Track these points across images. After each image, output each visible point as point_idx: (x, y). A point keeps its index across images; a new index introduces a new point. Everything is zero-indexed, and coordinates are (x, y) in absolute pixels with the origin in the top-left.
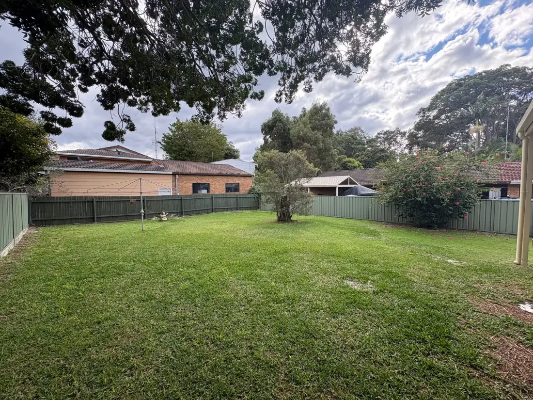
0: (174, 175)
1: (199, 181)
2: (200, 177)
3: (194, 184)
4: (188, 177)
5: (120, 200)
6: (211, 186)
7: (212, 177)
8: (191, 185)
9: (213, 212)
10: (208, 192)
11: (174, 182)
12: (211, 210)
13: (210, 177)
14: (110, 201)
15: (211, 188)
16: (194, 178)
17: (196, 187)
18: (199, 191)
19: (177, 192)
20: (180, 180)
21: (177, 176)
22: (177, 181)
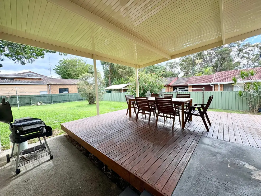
0: (48, 85)
1: (62, 88)
2: (63, 86)
3: (60, 89)
4: (56, 86)
6: (69, 90)
7: (70, 86)
8: (58, 89)
9: (69, 101)
10: (68, 92)
11: (48, 88)
12: (68, 101)
13: (69, 86)
14: (11, 98)
15: (69, 91)
16: (59, 86)
17: (61, 91)
18: (63, 92)
19: (50, 93)
20: (52, 87)
21: (50, 85)
22: (50, 88)
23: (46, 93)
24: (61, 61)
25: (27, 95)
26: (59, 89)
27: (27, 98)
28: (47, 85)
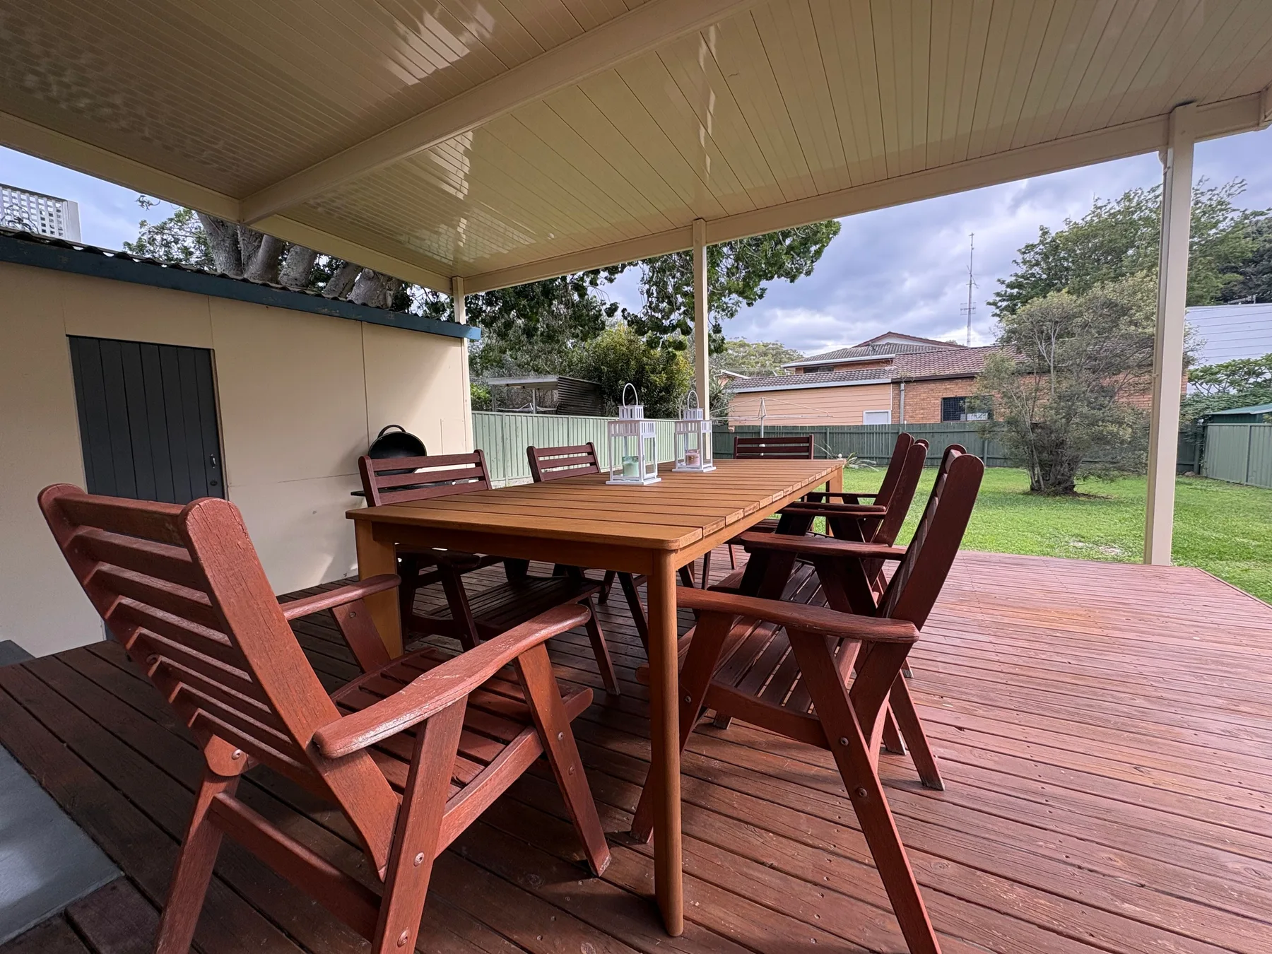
0: (896, 383)
1: (960, 393)
2: (963, 383)
3: (946, 401)
4: (932, 386)
5: (792, 431)
8: (939, 402)
11: (897, 397)
16: (947, 385)
17: (952, 408)
18: (963, 416)
19: (902, 418)
20: (911, 394)
21: (903, 385)
22: (903, 397)
23: (886, 420)
24: (1030, 248)
25: (817, 425)
26: (944, 399)
27: (818, 435)
28: (893, 383)
